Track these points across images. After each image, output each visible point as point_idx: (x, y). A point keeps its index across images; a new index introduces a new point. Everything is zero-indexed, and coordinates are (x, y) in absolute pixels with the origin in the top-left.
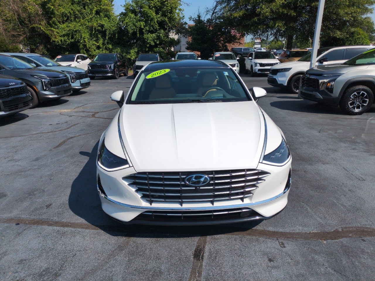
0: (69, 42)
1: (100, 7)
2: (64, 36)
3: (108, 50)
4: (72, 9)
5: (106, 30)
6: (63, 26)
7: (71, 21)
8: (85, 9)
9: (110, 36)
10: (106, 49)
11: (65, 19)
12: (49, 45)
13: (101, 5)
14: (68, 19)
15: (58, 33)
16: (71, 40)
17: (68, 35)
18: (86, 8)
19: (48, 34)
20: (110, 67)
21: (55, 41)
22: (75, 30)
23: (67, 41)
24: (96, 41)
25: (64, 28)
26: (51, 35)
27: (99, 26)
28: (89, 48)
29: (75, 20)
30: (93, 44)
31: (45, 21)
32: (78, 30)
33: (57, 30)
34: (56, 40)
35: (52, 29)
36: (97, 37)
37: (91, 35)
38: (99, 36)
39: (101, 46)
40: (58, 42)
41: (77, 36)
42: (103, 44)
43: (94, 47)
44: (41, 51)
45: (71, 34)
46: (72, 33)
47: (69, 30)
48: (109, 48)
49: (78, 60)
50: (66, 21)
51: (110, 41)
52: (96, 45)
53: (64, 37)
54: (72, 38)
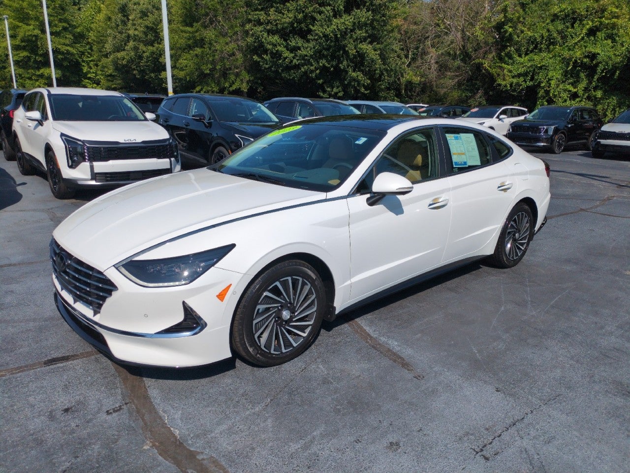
0: (524, 85)
1: (601, 22)
2: (519, 75)
3: (592, 101)
4: (548, 31)
5: (597, 65)
6: (522, 60)
7: (540, 50)
8: (573, 27)
9: (604, 74)
10: (589, 98)
11: (532, 47)
12: (491, 90)
13: (604, 17)
14: (536, 48)
15: (510, 71)
16: (529, 82)
17: (525, 74)
18: (576, 25)
19: (493, 74)
20: (546, 131)
21: (500, 85)
22: (539, 65)
23: (521, 85)
24: (574, 84)
25: (524, 62)
26: (499, 75)
27: (585, 57)
28: (555, 96)
29: (548, 47)
30: (565, 90)
31: (494, 53)
32: (544, 66)
33: (509, 67)
34: (503, 83)
35: (503, 65)
36: (578, 76)
37: (566, 74)
38: (582, 75)
39: (581, 93)
40: (506, 86)
41: (540, 77)
42: (586, 89)
43: (565, 95)
44: (476, 101)
45: (532, 73)
46: (534, 70)
47: (531, 66)
48: (595, 96)
49: (502, 117)
50: (532, 52)
51: (603, 84)
52: (570, 91)
53: (519, 77)
54: (532, 79)
